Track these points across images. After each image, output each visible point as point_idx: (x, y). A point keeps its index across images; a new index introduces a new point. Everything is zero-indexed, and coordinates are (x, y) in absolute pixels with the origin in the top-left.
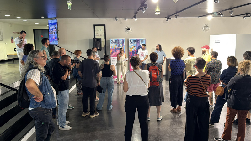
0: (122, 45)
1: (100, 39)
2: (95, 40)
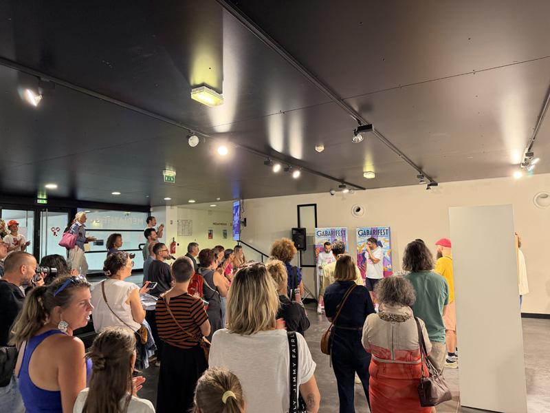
1: (304, 230)
2: (294, 231)
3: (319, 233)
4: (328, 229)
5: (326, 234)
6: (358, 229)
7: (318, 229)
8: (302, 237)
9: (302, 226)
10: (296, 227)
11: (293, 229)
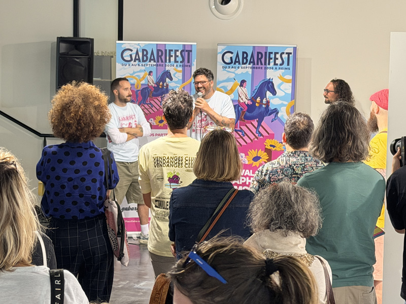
0: (180, 76)
1: (89, 43)
2: (63, 45)
3: (127, 54)
4: (150, 45)
5: (143, 56)
6: (221, 49)
7: (125, 44)
8: (83, 60)
9: (84, 33)
10: (69, 33)
11: (61, 40)
